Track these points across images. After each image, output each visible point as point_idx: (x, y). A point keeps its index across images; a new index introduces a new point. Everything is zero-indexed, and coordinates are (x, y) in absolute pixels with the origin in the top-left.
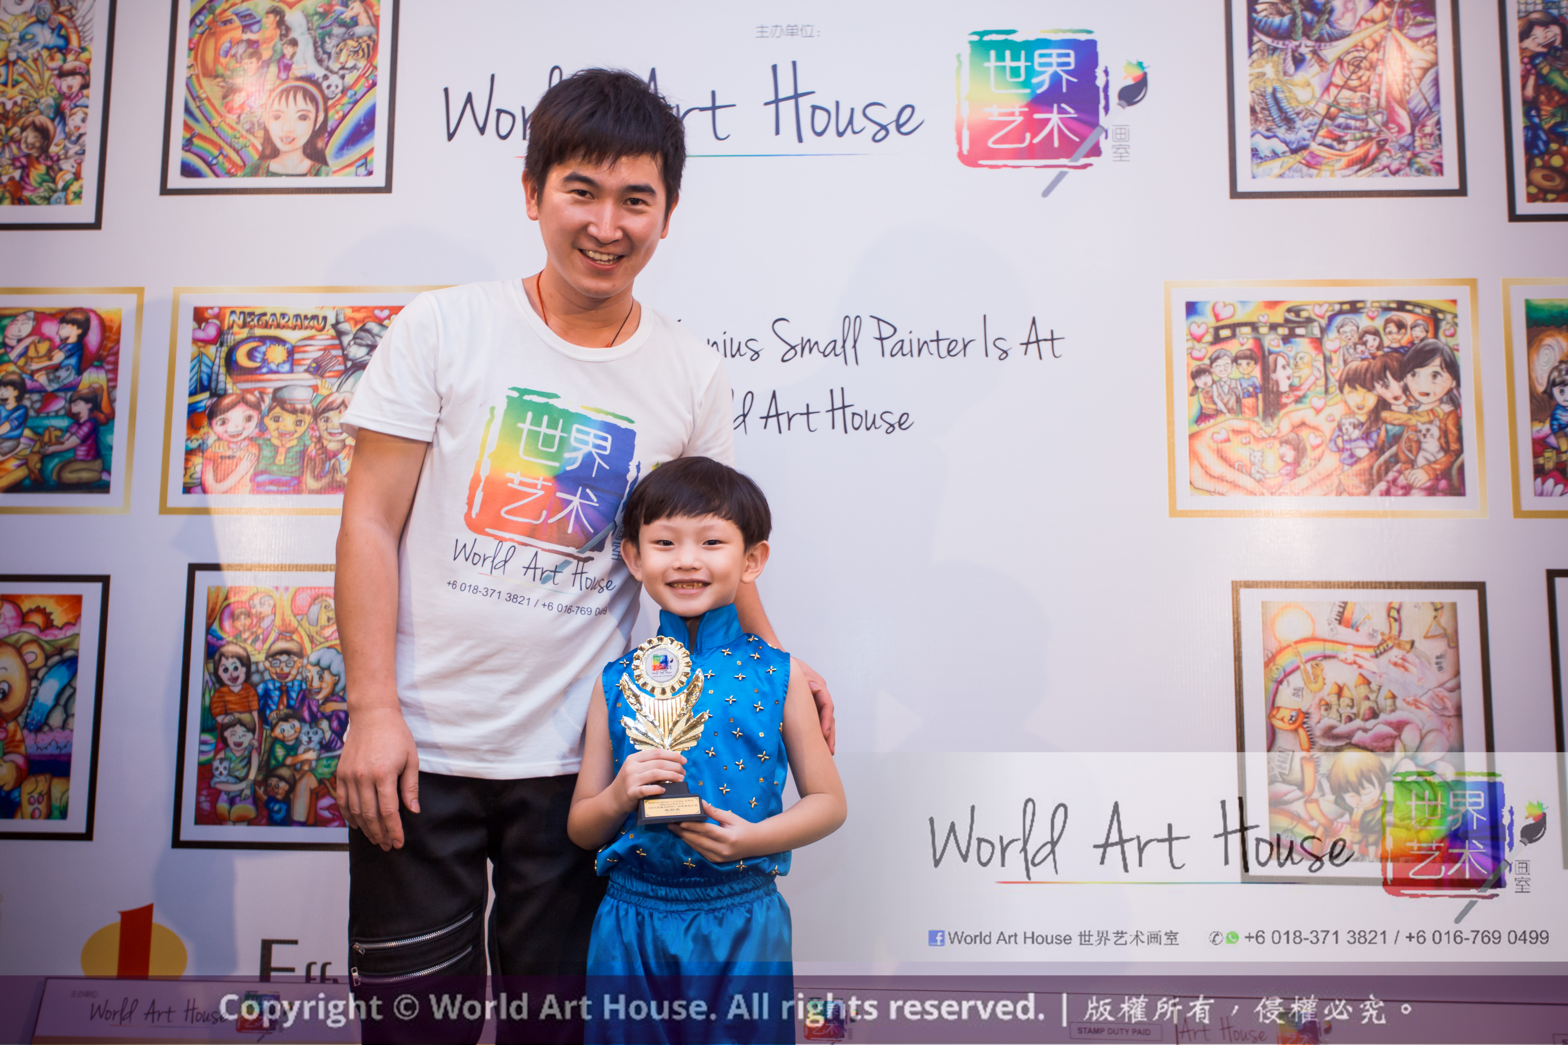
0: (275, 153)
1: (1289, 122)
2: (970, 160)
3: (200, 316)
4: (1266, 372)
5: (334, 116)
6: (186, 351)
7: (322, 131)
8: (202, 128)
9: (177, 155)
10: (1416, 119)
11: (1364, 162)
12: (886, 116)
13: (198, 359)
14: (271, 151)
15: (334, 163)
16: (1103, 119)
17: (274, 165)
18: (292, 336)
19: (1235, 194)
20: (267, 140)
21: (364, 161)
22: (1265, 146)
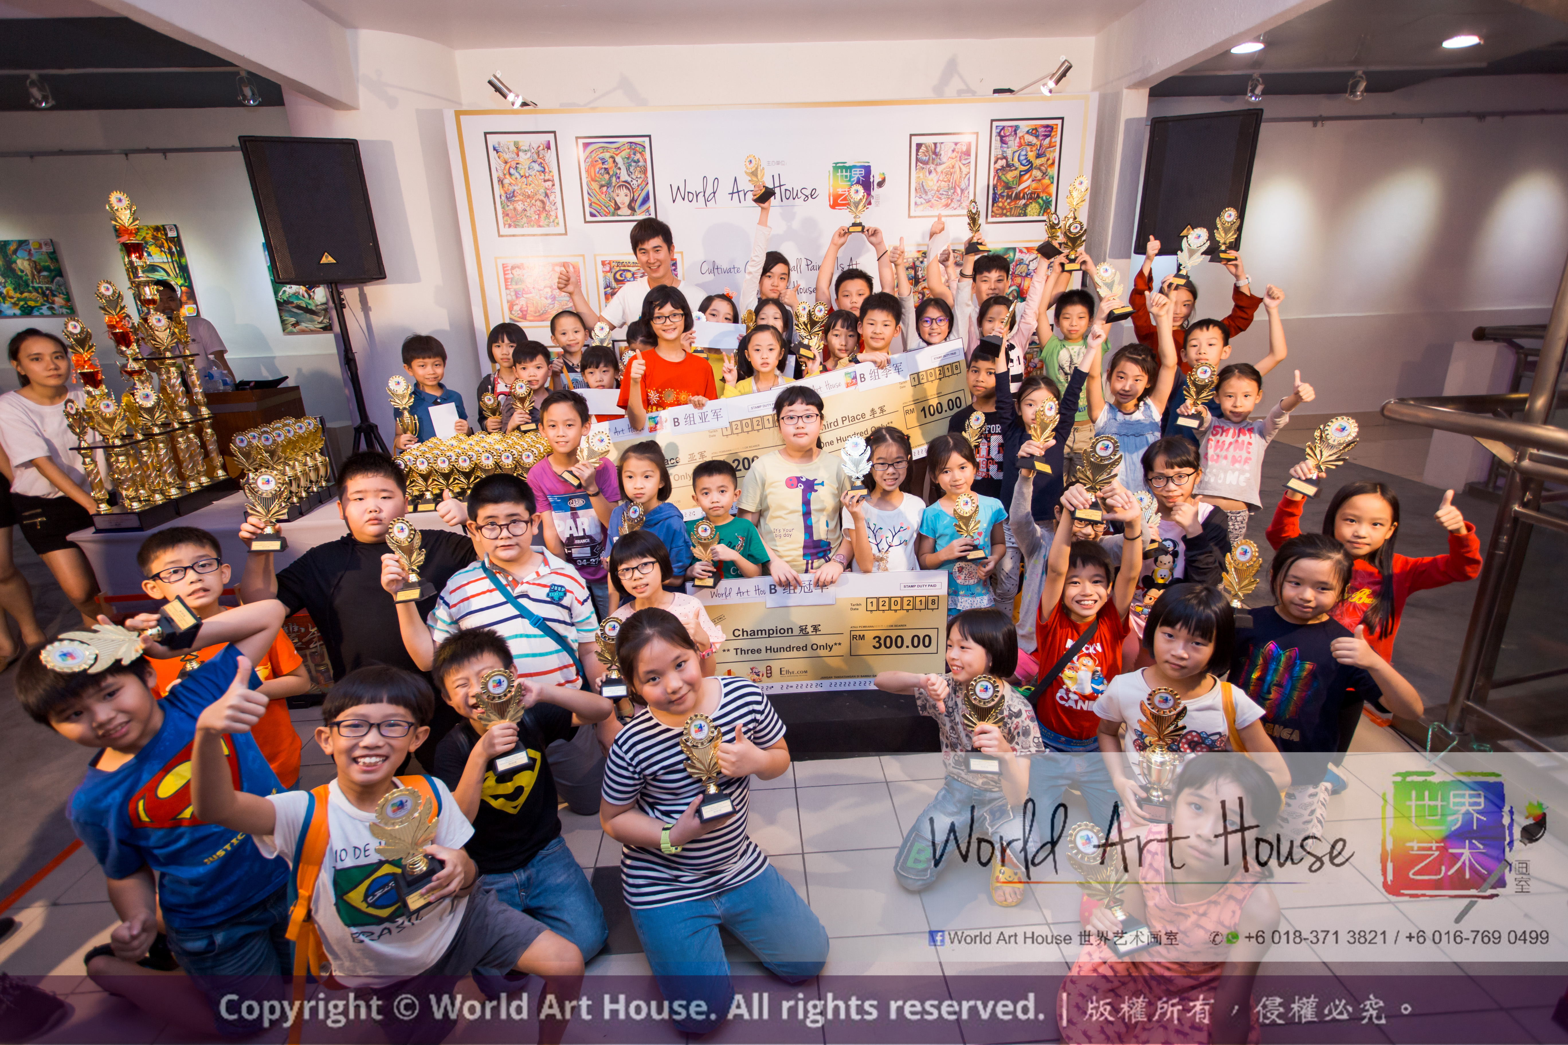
0: (619, 208)
1: (926, 193)
2: (833, 207)
3: (603, 263)
4: (916, 272)
5: (636, 195)
6: (601, 275)
7: (633, 200)
8: (594, 200)
9: (588, 210)
10: (962, 191)
11: (947, 205)
12: (807, 193)
13: (605, 277)
14: (617, 208)
15: (638, 211)
16: (872, 193)
17: (619, 212)
18: (633, 269)
19: (909, 217)
20: (616, 203)
21: (648, 210)
22: (919, 201)
